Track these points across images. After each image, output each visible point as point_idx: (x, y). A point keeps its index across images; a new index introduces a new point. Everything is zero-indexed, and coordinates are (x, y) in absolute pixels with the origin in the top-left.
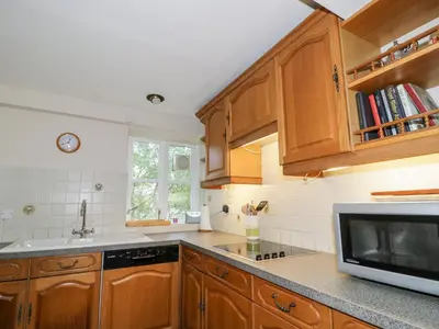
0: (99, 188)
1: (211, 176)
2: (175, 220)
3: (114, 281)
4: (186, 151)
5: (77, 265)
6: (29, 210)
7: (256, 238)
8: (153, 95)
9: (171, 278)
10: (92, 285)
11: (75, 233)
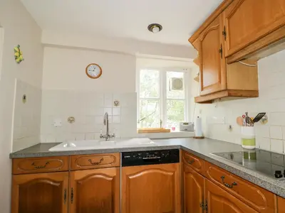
0: (116, 104)
1: (206, 92)
2: (174, 129)
3: (131, 175)
4: (179, 75)
5: (102, 162)
6: (71, 120)
7: (253, 147)
8: (153, 25)
9: (173, 176)
10: (114, 178)
11: (102, 137)
